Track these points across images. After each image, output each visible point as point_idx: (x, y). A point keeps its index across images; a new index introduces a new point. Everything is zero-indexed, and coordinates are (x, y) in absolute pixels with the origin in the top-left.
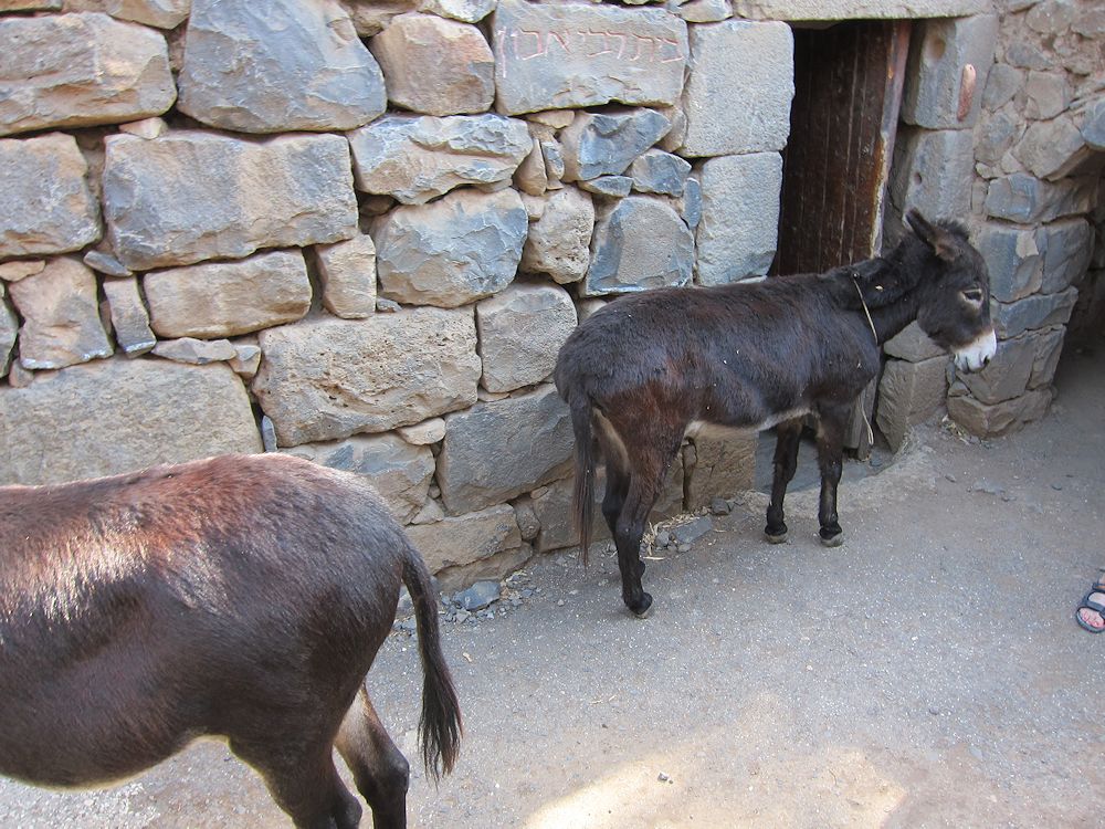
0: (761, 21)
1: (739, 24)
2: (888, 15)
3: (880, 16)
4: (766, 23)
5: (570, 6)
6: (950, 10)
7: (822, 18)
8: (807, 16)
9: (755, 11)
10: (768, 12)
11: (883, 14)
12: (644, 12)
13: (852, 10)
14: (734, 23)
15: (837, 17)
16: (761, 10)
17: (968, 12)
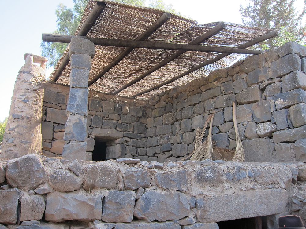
0: (207, 223)
1: (199, 225)
2: (250, 217)
3: (248, 217)
4: (208, 224)
5: (140, 224)
6: (272, 213)
7: (227, 220)
8: (222, 220)
9: (204, 220)
10: (208, 220)
11: (249, 216)
12: (166, 224)
13: (238, 217)
14: (197, 224)
15: (232, 219)
16: (206, 220)
17: (278, 212)
